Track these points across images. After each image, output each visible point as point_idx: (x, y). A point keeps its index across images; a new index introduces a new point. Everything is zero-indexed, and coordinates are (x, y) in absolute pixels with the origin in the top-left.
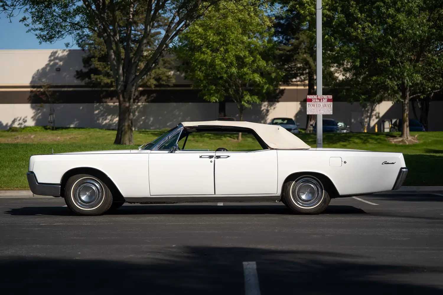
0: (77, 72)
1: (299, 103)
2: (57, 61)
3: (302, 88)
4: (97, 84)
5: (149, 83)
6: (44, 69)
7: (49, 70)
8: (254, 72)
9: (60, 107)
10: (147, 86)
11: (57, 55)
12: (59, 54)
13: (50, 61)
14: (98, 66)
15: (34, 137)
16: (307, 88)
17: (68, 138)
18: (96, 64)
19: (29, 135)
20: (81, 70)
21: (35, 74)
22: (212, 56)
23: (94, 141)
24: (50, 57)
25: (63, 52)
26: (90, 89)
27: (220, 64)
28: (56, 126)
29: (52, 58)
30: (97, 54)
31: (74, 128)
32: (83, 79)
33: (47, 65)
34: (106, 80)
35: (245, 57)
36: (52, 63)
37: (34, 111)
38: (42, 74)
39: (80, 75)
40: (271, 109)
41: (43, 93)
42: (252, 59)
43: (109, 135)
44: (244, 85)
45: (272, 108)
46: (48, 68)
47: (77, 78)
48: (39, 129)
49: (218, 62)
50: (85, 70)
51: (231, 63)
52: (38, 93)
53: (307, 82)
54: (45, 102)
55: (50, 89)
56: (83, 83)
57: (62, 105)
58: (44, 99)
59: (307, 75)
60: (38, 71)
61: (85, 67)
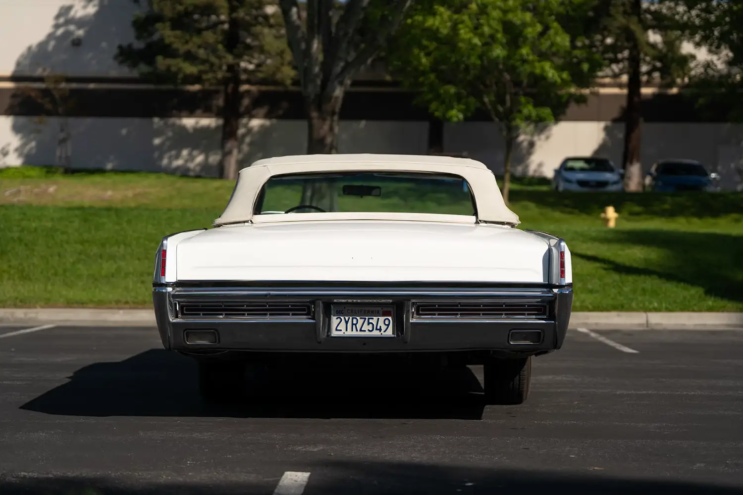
0: (120, 47)
1: (602, 125)
2: (72, 27)
3: (615, 91)
4: (169, 76)
5: (279, 76)
6: (42, 45)
7: (55, 47)
8: (543, 56)
9: (83, 125)
10: (275, 83)
11: (72, 13)
12: (76, 12)
13: (57, 26)
14: (172, 39)
15: (56, 191)
16: (625, 91)
17: (130, 193)
18: (166, 33)
19: (43, 186)
20: (130, 46)
21: (24, 57)
22: (450, 19)
23: (187, 202)
24: (58, 17)
25: (85, 7)
26: (151, 87)
27: (470, 40)
28: (74, 166)
29: (62, 20)
30: (168, 13)
31: (115, 171)
32: (134, 65)
33: (50, 36)
34: (190, 69)
35: (525, 25)
36: (60, 32)
37: (19, 136)
38: (37, 54)
39: (126, 55)
40: (540, 139)
41: (46, 92)
42: (539, 28)
43: (217, 189)
44: (517, 84)
45: (543, 137)
46: (52, 44)
47: (121, 63)
48: (34, 172)
49: (464, 33)
50: (139, 45)
51: (492, 37)
52: (33, 94)
53: (625, 78)
54: (49, 113)
55: (63, 85)
56: (135, 74)
57: (88, 121)
58: (49, 106)
59: (626, 63)
60: (30, 48)
61: (138, 38)
